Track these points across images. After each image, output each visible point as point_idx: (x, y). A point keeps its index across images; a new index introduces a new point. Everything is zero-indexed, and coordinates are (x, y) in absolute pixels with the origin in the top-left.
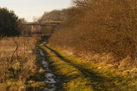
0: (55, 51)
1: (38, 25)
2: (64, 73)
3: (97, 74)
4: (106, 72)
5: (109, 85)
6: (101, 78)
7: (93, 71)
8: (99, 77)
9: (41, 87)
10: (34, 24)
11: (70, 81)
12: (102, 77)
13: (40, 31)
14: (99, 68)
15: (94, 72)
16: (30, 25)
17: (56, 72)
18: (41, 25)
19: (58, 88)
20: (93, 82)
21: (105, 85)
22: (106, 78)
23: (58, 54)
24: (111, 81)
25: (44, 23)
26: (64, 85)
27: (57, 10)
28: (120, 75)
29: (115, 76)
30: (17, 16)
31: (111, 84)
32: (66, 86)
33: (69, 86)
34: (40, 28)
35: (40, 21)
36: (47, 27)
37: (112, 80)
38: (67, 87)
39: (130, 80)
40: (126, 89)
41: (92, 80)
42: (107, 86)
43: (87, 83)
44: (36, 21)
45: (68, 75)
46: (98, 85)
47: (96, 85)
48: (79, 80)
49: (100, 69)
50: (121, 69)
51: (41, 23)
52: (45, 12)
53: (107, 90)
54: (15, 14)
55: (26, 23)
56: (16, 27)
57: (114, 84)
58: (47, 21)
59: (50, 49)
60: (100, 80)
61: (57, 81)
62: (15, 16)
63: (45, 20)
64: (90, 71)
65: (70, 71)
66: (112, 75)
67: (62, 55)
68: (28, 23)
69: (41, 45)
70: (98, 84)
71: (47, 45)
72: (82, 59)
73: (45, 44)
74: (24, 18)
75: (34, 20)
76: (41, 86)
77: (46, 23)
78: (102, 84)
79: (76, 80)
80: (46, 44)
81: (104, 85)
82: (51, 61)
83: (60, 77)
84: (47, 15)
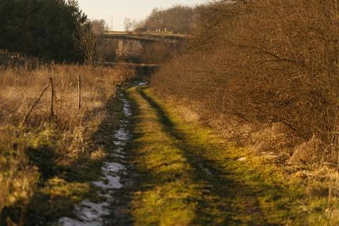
0: (161, 107)
1: (135, 39)
2: (151, 164)
3: (229, 174)
4: (251, 172)
5: (243, 206)
6: (234, 187)
7: (224, 165)
8: (231, 181)
9: (75, 197)
10: (125, 37)
11: (154, 187)
12: (239, 182)
13: (137, 54)
14: (242, 159)
15: (225, 167)
16: (115, 39)
17: (134, 162)
18: (142, 41)
19: (117, 201)
20: (208, 194)
21: (236, 204)
22: (247, 185)
23: (166, 115)
24: (254, 195)
25: (149, 35)
26: (138, 195)
27: (185, 6)
28: (281, 183)
29: (269, 184)
30: (84, 14)
31: (250, 202)
32: (139, 199)
33: (145, 200)
34: (138, 46)
35: (141, 29)
36: (156, 47)
37: (259, 192)
38: (138, 202)
39: (301, 197)
40: (280, 219)
41: (209, 188)
42: (238, 208)
43: (188, 197)
44: (131, 29)
45: (158, 172)
46: (215, 205)
47: (211, 202)
48: (174, 187)
49: (243, 163)
50: (292, 166)
51: (142, 36)
52: (154, 10)
53: (233, 217)
54: (80, 9)
55: (106, 33)
56: (76, 40)
57: (257, 203)
58: (158, 32)
59: (149, 100)
60: (231, 190)
61: (127, 184)
62: (79, 14)
63: (153, 29)
64: (216, 166)
65: (166, 162)
66: (264, 181)
67: (173, 120)
68: (110, 33)
69: (133, 89)
70: (216, 201)
71: (147, 91)
72: (211, 134)
73: (142, 88)
74: (102, 21)
75: (127, 28)
76: (75, 194)
77: (156, 37)
78: (227, 202)
79: (168, 186)
80: (145, 88)
81: (232, 205)
82: (137, 132)
83: (136, 175)
84: (159, 18)
